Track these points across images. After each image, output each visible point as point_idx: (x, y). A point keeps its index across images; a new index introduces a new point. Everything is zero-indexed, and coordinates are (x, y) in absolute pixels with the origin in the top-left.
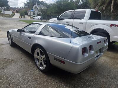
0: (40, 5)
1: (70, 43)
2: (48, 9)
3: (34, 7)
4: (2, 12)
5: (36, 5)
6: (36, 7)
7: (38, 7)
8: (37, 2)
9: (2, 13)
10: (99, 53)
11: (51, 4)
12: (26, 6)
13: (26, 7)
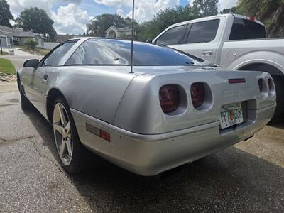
0: (122, 27)
1: (131, 72)
2: (139, 34)
3: (108, 32)
4: (40, 46)
5: (112, 28)
6: (112, 32)
7: (116, 32)
8: (116, 21)
9: (38, 46)
10: (241, 120)
11: (146, 24)
12: (90, 29)
13: (90, 31)
